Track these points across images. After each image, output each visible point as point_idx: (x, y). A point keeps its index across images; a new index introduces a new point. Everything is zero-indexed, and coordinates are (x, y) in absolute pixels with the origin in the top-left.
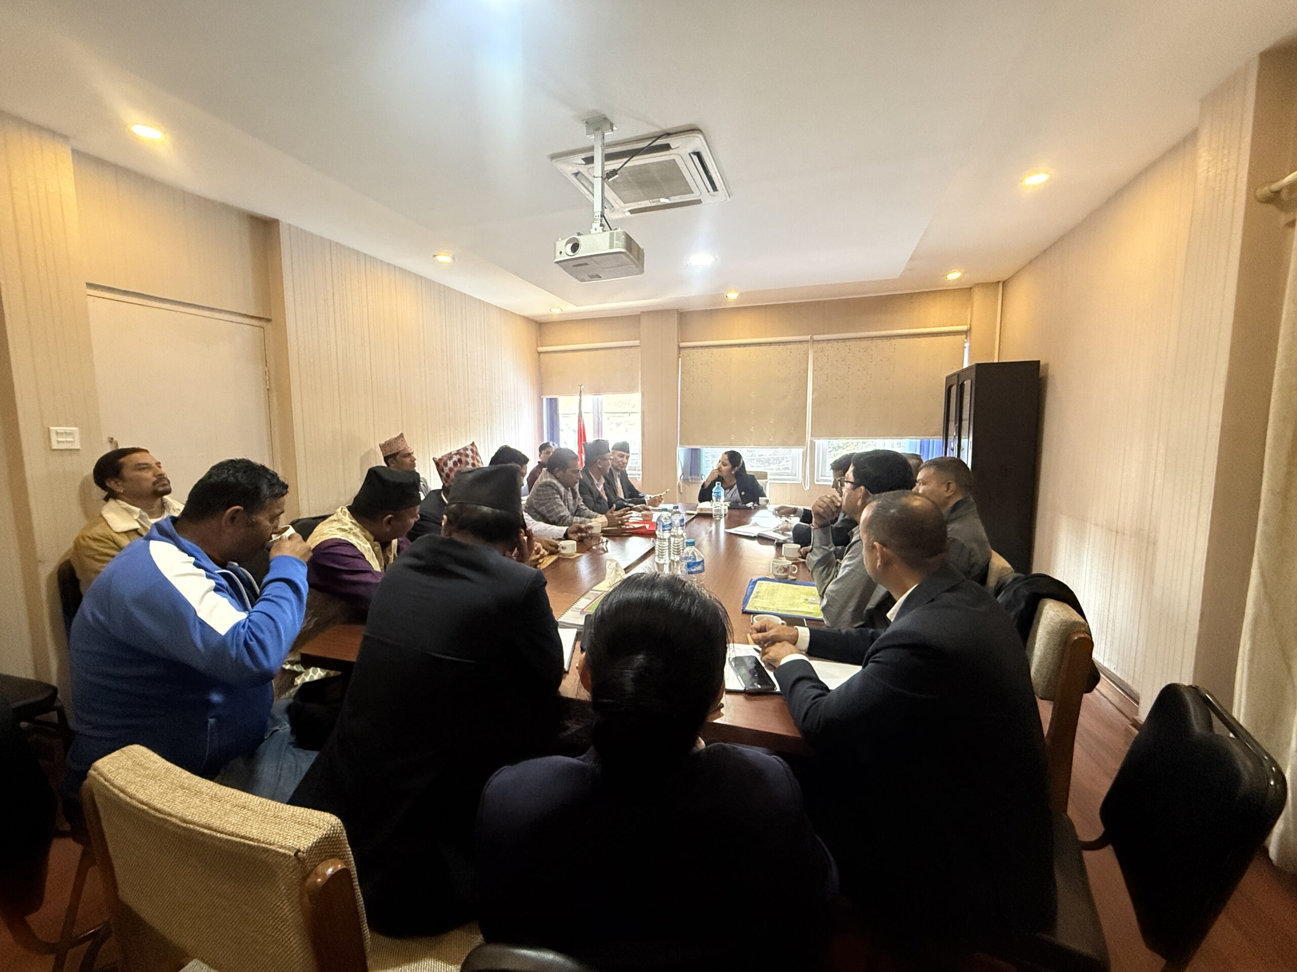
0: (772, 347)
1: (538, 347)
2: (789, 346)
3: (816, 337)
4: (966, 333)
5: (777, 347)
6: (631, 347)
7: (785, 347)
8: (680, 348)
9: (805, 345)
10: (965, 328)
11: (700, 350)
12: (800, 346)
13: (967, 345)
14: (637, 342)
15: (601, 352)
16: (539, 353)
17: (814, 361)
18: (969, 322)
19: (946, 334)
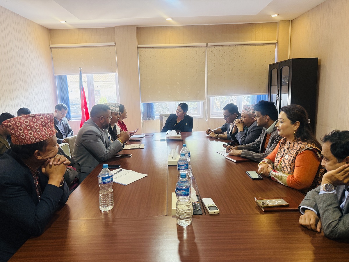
0: (187, 49)
1: (50, 44)
2: (196, 49)
3: (209, 44)
4: (275, 44)
5: (189, 49)
6: (110, 46)
7: (194, 49)
8: (138, 48)
9: (203, 48)
10: (275, 41)
11: (150, 49)
12: (201, 48)
13: (276, 50)
14: (113, 44)
15: (91, 49)
16: (51, 48)
17: (208, 57)
18: (277, 39)
19: (267, 44)
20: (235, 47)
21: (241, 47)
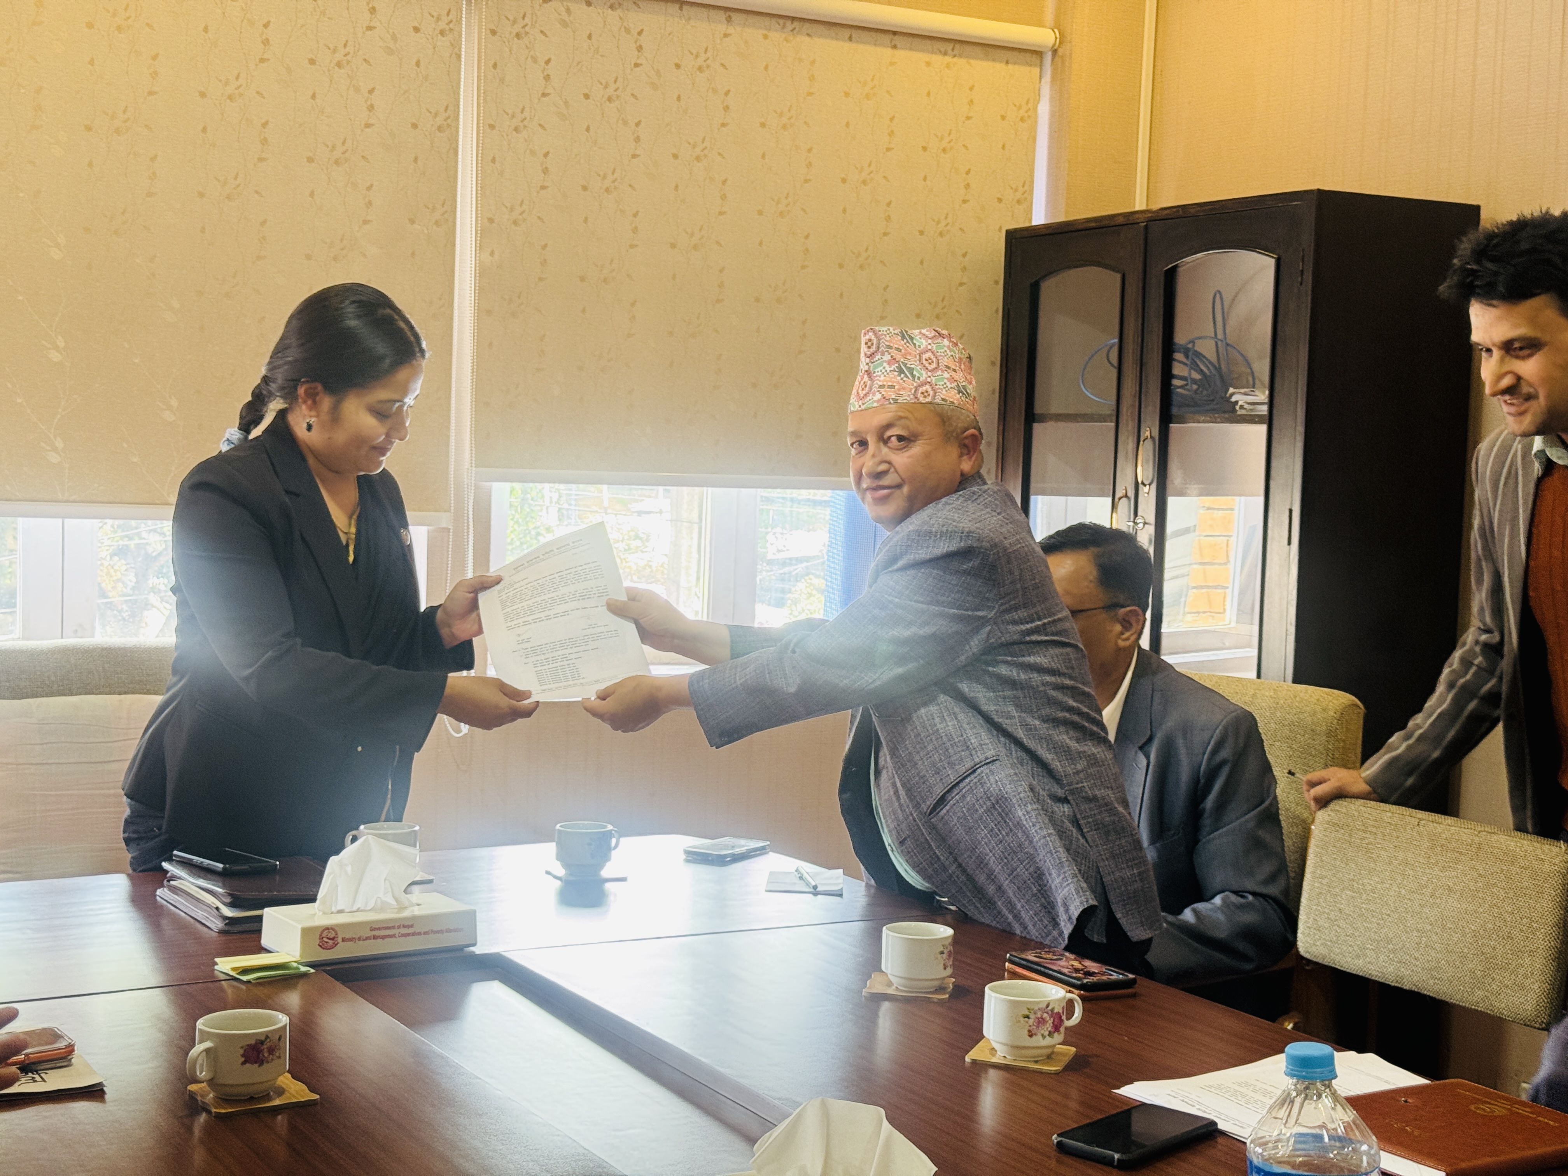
10: (1044, 38)
13: (1042, 109)
19: (978, 50)
20: (722, 28)
21: (776, 36)
